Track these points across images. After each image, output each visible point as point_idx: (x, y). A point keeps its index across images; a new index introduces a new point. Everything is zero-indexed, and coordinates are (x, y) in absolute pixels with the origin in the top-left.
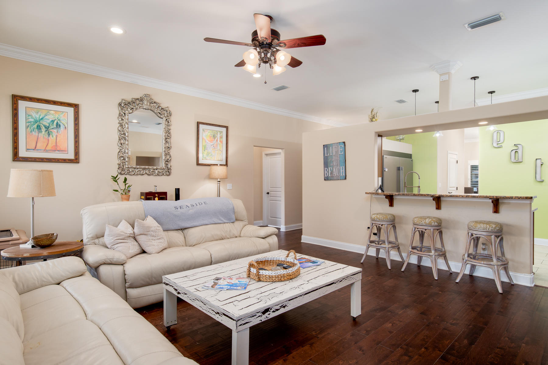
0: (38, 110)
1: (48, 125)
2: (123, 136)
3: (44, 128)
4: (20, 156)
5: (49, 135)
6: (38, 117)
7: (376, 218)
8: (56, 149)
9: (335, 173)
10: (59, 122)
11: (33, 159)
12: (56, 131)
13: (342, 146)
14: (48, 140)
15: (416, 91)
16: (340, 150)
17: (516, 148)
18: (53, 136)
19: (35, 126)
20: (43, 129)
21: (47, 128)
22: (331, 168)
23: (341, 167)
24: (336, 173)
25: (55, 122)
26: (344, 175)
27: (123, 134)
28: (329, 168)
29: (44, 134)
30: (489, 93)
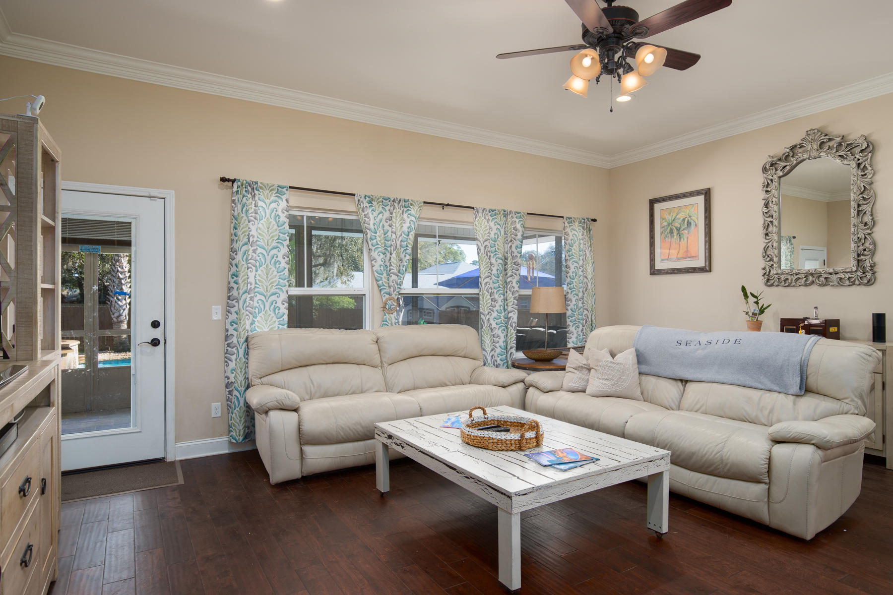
0: (670, 210)
1: (679, 226)
2: (769, 219)
3: (675, 230)
4: (656, 268)
5: (680, 238)
6: (670, 218)
8: (687, 255)
10: (689, 219)
11: (666, 271)
12: (686, 231)
14: (680, 245)
18: (684, 239)
19: (668, 231)
20: (675, 232)
21: (678, 229)
25: (686, 219)
27: (769, 216)
29: (676, 239)
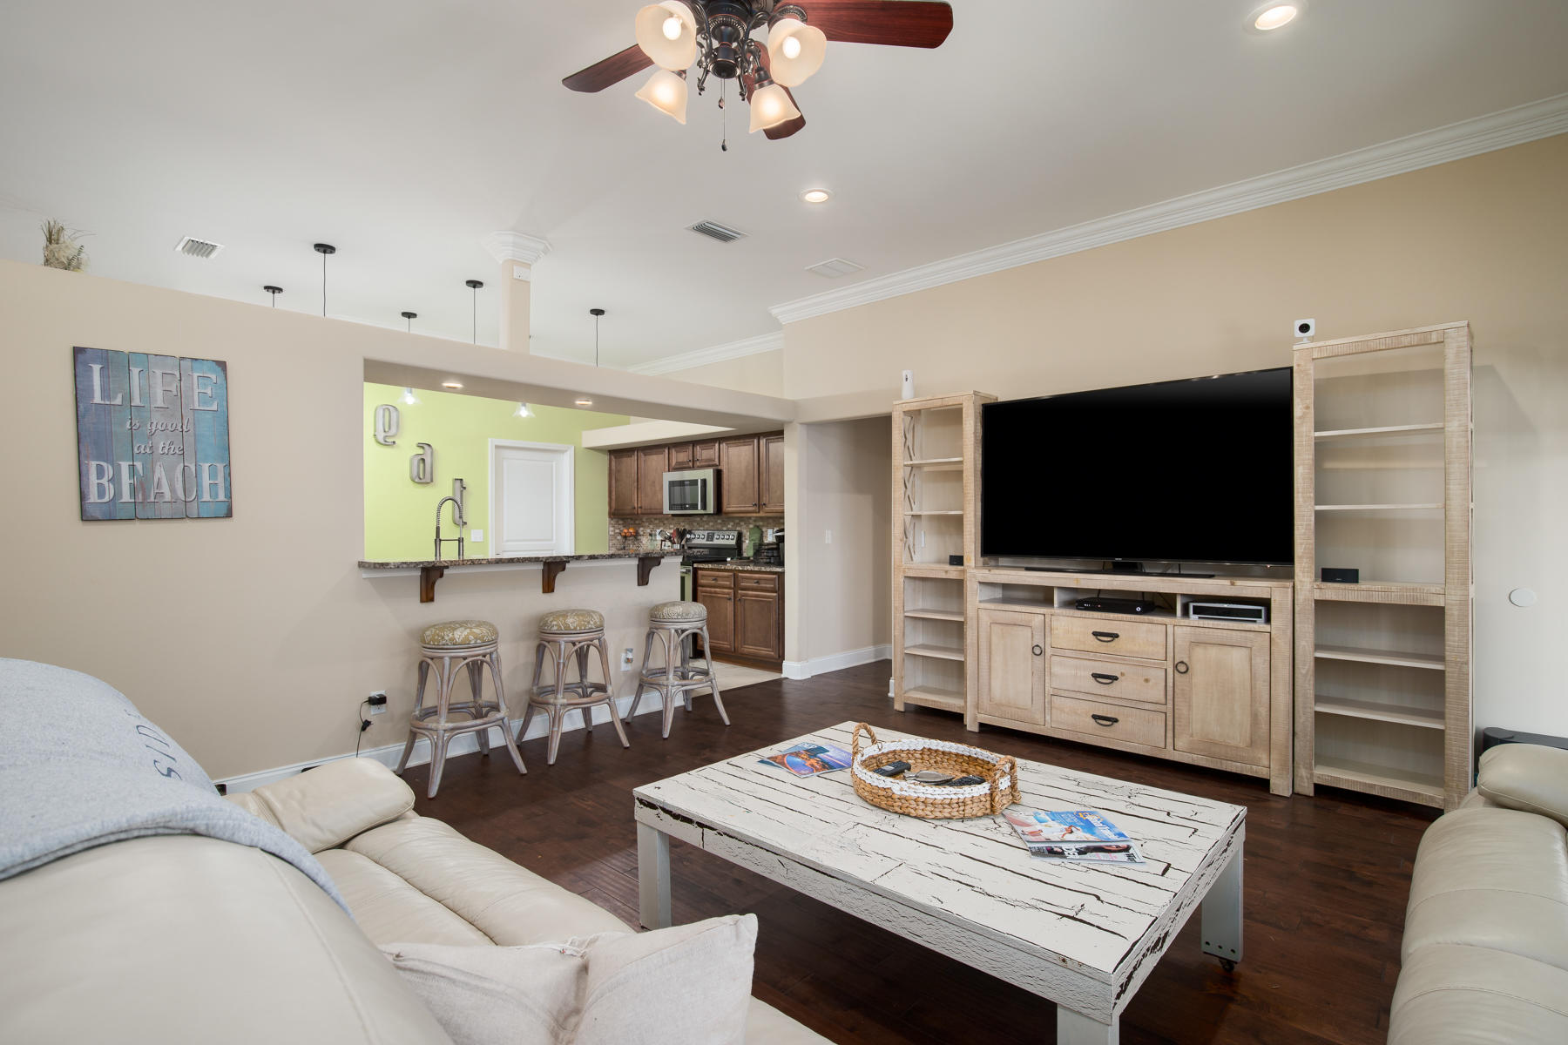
7: (471, 637)
9: (165, 489)
13: (213, 377)
15: (329, 250)
16: (196, 391)
17: (421, 451)
22: (139, 465)
23: (206, 466)
24: (173, 490)
26: (222, 497)
28: (125, 466)
30: (404, 314)
